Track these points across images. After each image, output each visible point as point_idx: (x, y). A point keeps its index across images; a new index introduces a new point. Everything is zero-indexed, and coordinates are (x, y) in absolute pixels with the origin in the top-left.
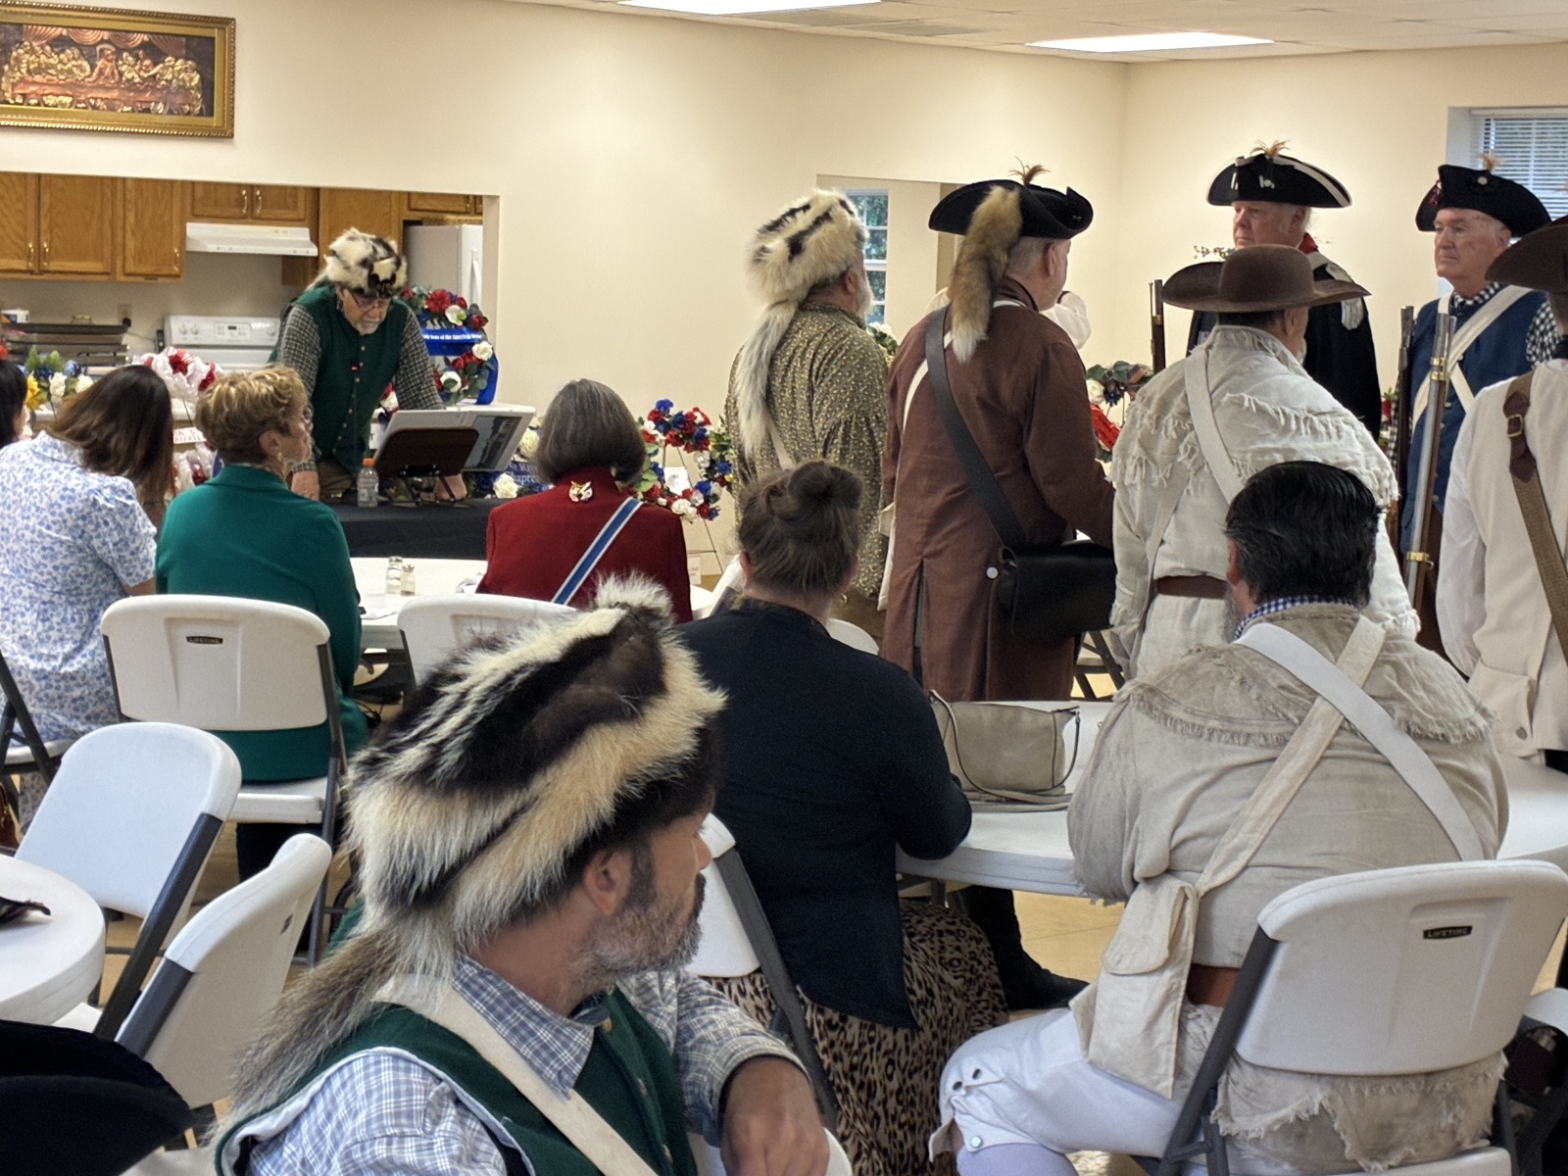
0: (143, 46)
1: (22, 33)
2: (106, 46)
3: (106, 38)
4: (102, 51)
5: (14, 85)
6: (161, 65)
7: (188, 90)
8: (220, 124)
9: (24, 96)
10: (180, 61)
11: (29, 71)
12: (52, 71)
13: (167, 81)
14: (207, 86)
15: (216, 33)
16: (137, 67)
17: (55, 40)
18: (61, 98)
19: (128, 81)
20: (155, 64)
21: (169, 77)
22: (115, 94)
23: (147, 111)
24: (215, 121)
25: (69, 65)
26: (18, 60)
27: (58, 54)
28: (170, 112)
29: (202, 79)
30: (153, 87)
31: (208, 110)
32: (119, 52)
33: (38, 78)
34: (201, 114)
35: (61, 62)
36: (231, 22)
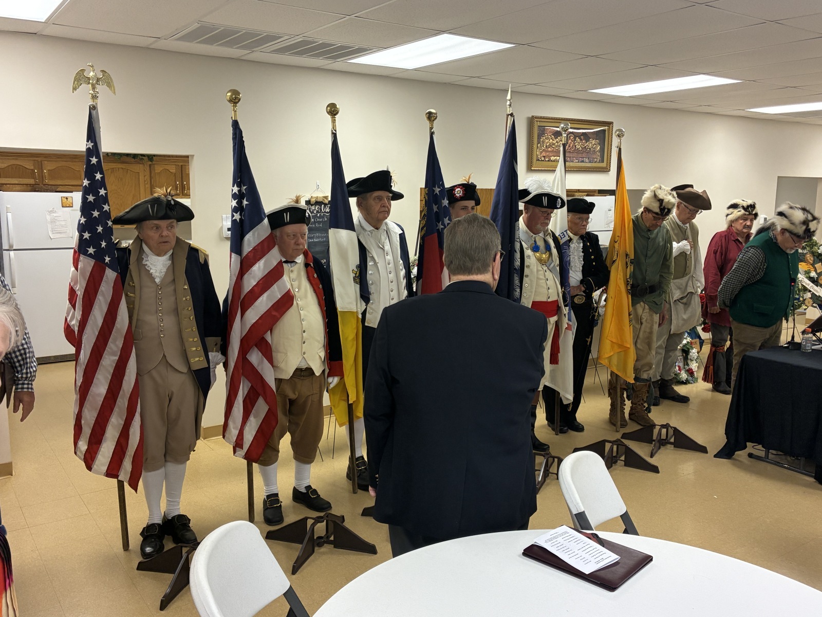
0: (583, 134)
1: (545, 130)
2: (571, 135)
4: (570, 136)
5: (541, 153)
7: (596, 152)
8: (606, 166)
9: (544, 156)
10: (594, 141)
11: (546, 146)
12: (554, 146)
14: (602, 150)
15: (606, 128)
16: (581, 144)
17: (555, 132)
18: (556, 157)
19: (578, 149)
20: (586, 143)
21: (590, 147)
22: (573, 155)
23: (583, 161)
24: (604, 164)
26: (543, 142)
27: (555, 139)
28: (590, 162)
29: (600, 148)
30: (585, 152)
31: (602, 160)
32: (575, 138)
33: (549, 149)
34: (599, 162)
35: (557, 142)
36: (611, 123)
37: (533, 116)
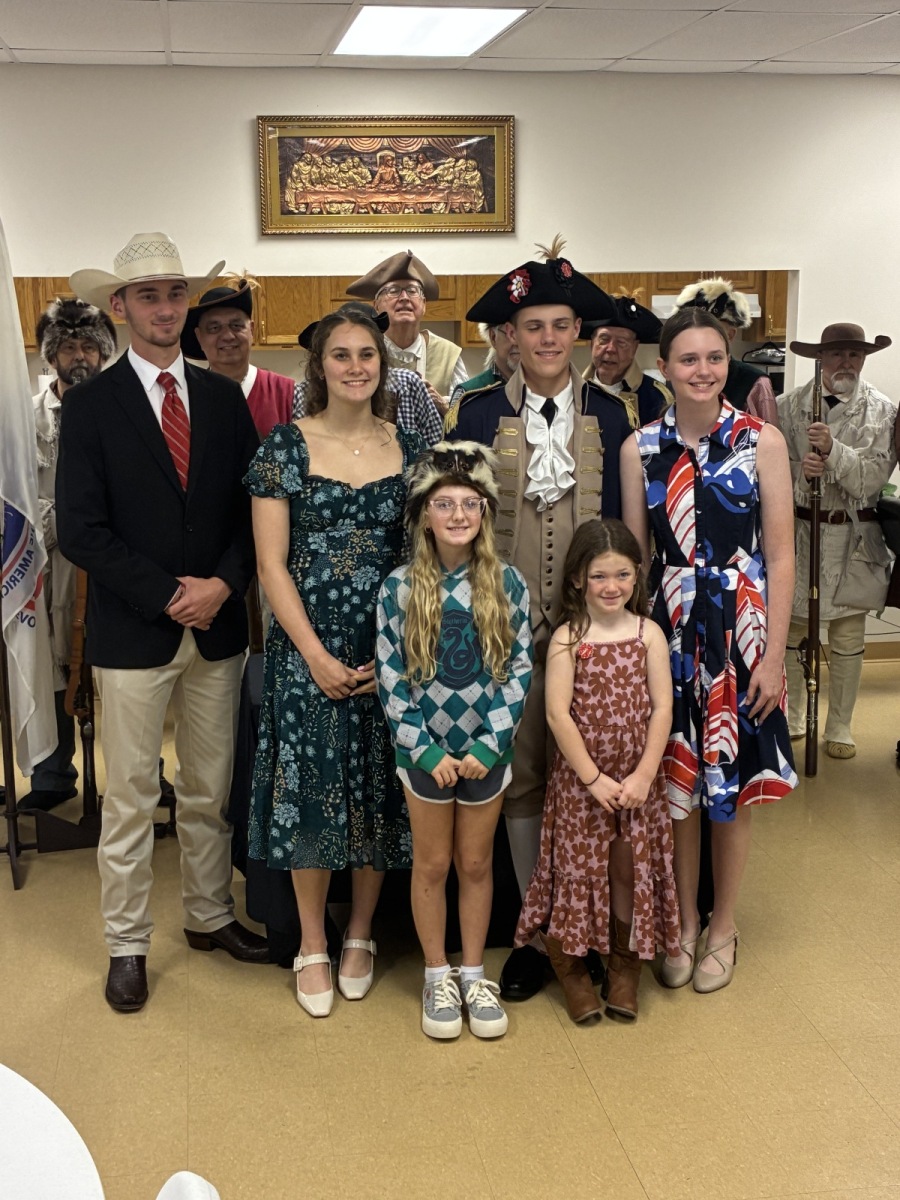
0: (422, 150)
1: (302, 145)
2: (386, 152)
3: (386, 144)
4: (381, 157)
6: (442, 167)
7: (470, 188)
8: (502, 221)
9: (307, 204)
10: (461, 161)
11: (313, 184)
12: (333, 180)
13: (447, 181)
14: (488, 184)
15: (495, 132)
16: (418, 170)
17: (335, 150)
18: (343, 205)
19: (408, 184)
20: (435, 167)
21: (450, 178)
22: (395, 198)
23: (429, 211)
24: (497, 217)
25: (351, 173)
27: (339, 164)
28: (452, 211)
29: (483, 177)
30: (435, 188)
31: (490, 208)
32: (399, 158)
33: (318, 187)
34: (483, 211)
35: (340, 171)
36: (507, 119)
37: (259, 118)
